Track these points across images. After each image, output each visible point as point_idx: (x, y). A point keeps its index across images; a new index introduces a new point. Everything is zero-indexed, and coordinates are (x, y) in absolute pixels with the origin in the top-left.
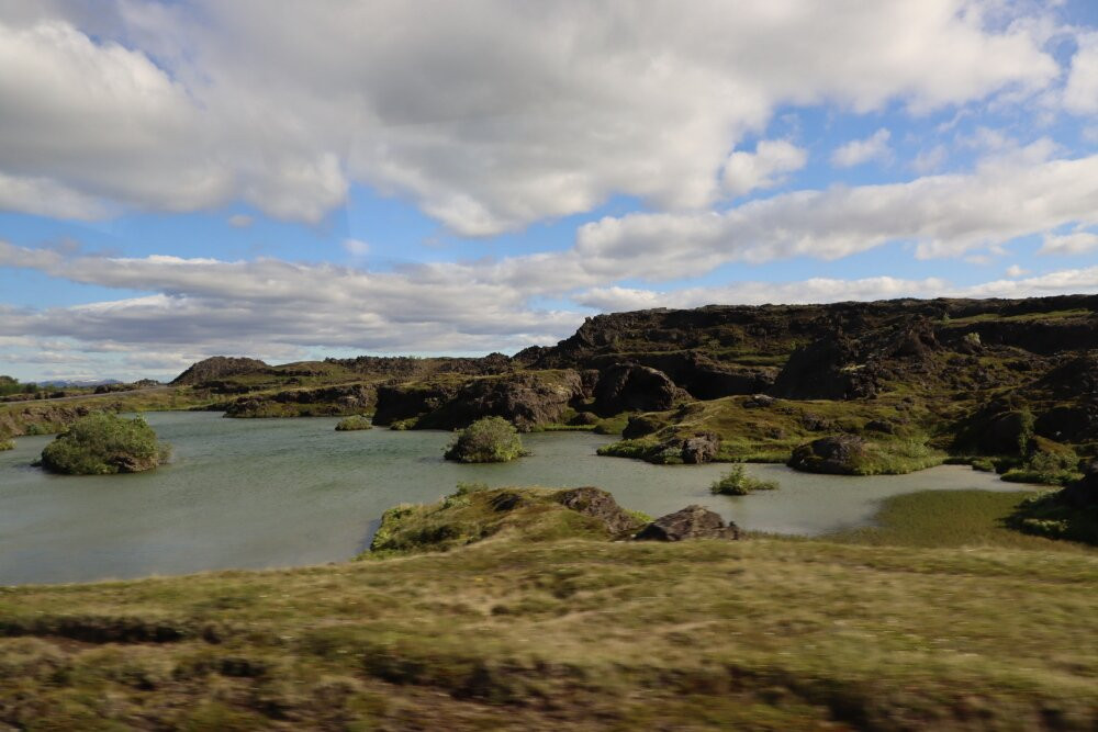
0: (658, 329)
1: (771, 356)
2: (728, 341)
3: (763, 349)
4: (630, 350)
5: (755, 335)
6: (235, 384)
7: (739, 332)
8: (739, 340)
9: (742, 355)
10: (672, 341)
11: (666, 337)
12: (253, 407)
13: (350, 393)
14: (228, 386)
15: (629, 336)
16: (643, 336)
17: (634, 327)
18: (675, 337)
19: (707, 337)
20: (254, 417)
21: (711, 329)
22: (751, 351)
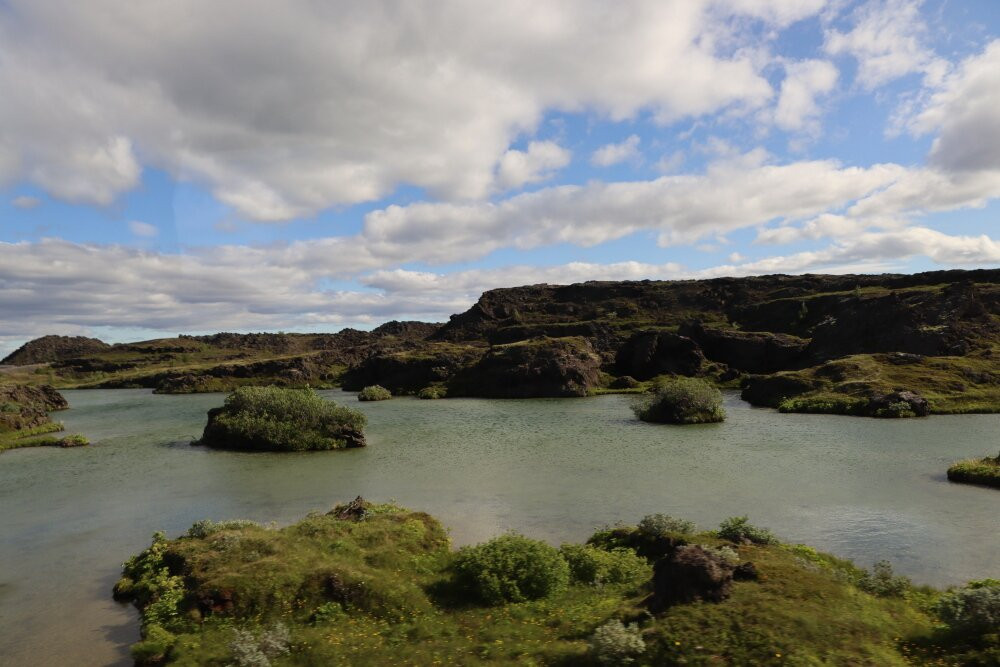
0: (552, 302)
1: (669, 325)
2: (624, 313)
3: (659, 319)
4: (532, 322)
5: (647, 307)
6: (101, 361)
7: (632, 305)
8: (634, 312)
9: (642, 325)
10: (570, 314)
11: (563, 310)
12: (191, 383)
13: (292, 366)
14: (94, 364)
15: (526, 309)
16: (539, 309)
17: (529, 301)
18: (571, 309)
19: (602, 309)
20: (195, 392)
21: (604, 302)
22: (649, 321)
